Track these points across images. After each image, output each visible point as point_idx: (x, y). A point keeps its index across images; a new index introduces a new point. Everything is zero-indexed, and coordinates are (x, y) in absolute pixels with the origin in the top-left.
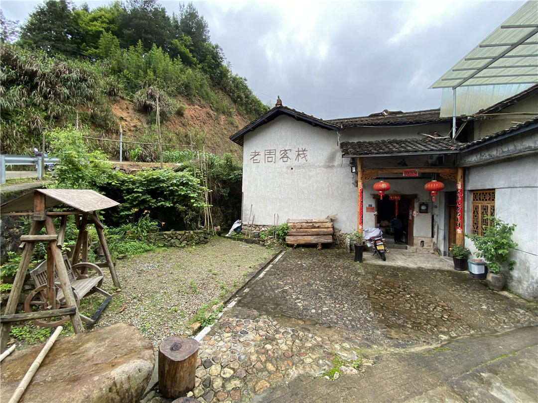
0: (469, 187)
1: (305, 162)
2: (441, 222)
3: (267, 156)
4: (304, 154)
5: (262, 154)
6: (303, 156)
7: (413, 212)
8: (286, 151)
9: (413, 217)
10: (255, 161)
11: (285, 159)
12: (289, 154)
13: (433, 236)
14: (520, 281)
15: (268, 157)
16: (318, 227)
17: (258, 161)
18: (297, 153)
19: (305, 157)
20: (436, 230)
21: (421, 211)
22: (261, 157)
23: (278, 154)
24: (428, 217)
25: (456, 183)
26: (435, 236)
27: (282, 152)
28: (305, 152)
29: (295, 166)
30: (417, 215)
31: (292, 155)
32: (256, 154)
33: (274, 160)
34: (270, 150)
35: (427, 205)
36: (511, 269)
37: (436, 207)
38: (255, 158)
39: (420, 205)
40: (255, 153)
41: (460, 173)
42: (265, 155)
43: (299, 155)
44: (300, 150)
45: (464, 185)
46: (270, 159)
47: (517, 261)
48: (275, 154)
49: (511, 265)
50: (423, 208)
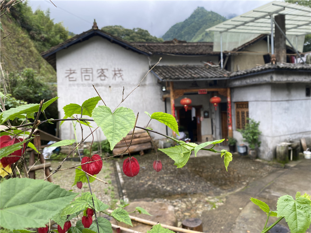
0: (234, 100)
1: (121, 80)
2: (217, 123)
3: (83, 74)
4: (120, 74)
5: (78, 72)
6: (119, 75)
7: (200, 117)
8: (102, 70)
9: (200, 121)
10: (71, 79)
11: (103, 78)
12: (106, 73)
13: (213, 133)
14: (264, 152)
15: (85, 76)
16: (139, 137)
17: (74, 79)
18: (113, 73)
19: (121, 76)
20: (214, 129)
21: (205, 117)
22: (77, 76)
23: (95, 73)
24: (209, 120)
25: (226, 97)
26: (214, 133)
27: (99, 71)
28: (121, 72)
29: (113, 85)
30: (203, 120)
31: (109, 74)
32: (72, 72)
33: (91, 79)
34: (86, 69)
35: (208, 112)
36: (259, 146)
37: (213, 113)
38: (71, 76)
39: (205, 112)
40: (71, 70)
41: (229, 91)
42: (82, 73)
43: (115, 74)
44: (117, 69)
45: (231, 99)
46: (87, 78)
47: (262, 141)
48: (92, 73)
49: (259, 144)
50: (206, 114)
